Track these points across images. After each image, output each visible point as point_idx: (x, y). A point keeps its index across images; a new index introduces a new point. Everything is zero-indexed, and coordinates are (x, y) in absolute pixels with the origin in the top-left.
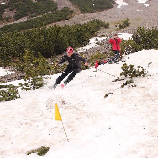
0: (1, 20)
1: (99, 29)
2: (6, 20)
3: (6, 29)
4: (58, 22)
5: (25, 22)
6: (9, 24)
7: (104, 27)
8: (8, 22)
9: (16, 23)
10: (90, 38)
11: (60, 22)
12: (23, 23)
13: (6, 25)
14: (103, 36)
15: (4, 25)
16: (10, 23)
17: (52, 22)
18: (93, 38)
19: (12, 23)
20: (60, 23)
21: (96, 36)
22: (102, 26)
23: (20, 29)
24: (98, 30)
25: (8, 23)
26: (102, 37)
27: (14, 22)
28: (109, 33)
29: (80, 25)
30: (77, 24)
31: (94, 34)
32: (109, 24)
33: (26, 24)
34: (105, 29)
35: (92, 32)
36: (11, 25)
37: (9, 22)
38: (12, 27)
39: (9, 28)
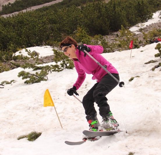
3: (67, 4)
10: (155, 12)
18: (157, 12)
23: (81, 2)
35: (158, 5)
39: (69, 2)
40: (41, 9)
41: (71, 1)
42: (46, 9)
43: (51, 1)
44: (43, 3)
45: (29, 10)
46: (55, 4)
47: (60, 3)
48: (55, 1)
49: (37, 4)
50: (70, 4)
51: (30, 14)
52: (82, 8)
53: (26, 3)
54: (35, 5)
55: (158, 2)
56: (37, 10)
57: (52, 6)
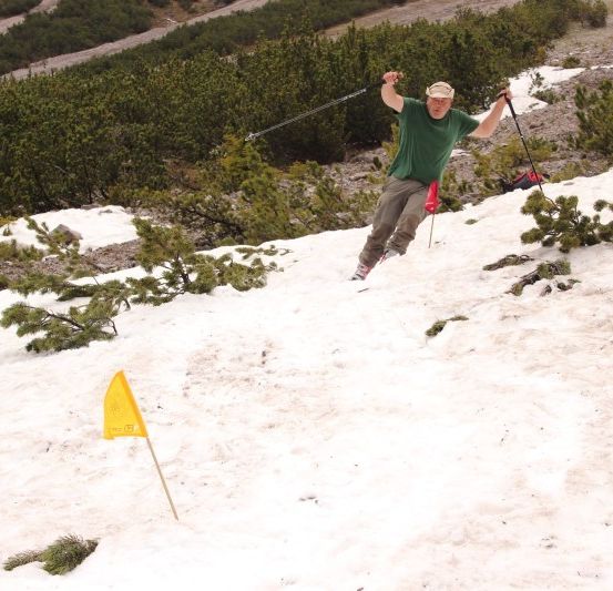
0: (162, 7)
1: (561, 34)
2: (183, 6)
3: (182, 45)
4: (397, 9)
5: (257, 10)
6: (191, 22)
7: (586, 23)
8: (190, 13)
9: (221, 19)
10: (515, 73)
11: (406, 7)
12: (251, 14)
13: (181, 25)
14: (571, 63)
15: (172, 25)
16: (198, 19)
17: (373, 10)
18: (525, 73)
19: (205, 18)
20: (406, 12)
21: (542, 62)
22: (576, 18)
23: (238, 40)
24: (556, 38)
25: (188, 19)
26: (565, 67)
27: (214, 15)
28: (599, 50)
29: (483, 18)
30: (466, 16)
31: (535, 53)
32: (605, 11)
33: (262, 20)
34: (591, 32)
35: (527, 47)
36: (200, 26)
37: (194, 13)
38: (205, 36)
39: (192, 38)
40: (83, 65)
41: (198, 35)
42: (105, 65)
43: (124, 38)
44: (93, 44)
45: (37, 69)
46: (137, 49)
47: (157, 42)
48: (139, 36)
49: (69, 47)
50: (193, 45)
51: (41, 86)
52: (241, 60)
53: (28, 45)
54: (59, 49)
55: (527, 38)
56: (68, 71)
57: (126, 56)
